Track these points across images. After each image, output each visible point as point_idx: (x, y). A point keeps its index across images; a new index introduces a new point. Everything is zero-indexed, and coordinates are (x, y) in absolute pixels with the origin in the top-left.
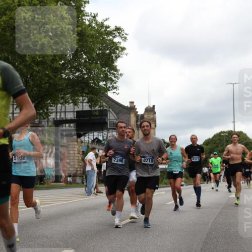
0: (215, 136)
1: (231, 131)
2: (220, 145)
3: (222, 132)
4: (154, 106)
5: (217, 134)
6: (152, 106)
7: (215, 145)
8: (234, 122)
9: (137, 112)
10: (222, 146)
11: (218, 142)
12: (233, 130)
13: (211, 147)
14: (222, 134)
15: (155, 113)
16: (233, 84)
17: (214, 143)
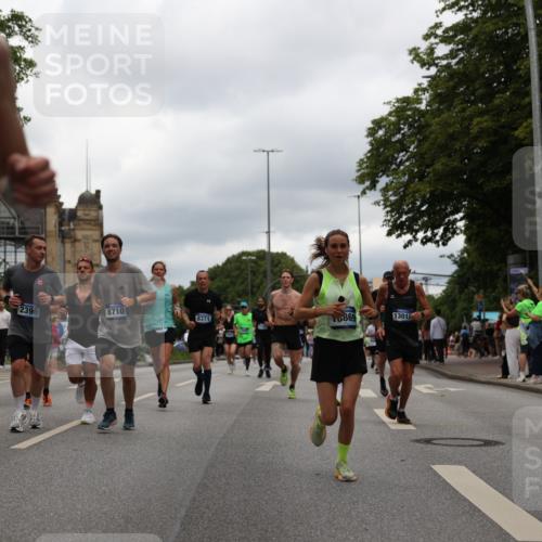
0: (229, 261)
1: (263, 252)
2: (240, 280)
3: (244, 253)
4: (98, 192)
5: (234, 256)
6: (93, 192)
7: (228, 280)
8: (268, 232)
9: (62, 204)
10: (242, 283)
11: (236, 273)
12: (267, 250)
13: (220, 284)
14: (244, 258)
15: (101, 207)
16: (268, 152)
17: (228, 276)
